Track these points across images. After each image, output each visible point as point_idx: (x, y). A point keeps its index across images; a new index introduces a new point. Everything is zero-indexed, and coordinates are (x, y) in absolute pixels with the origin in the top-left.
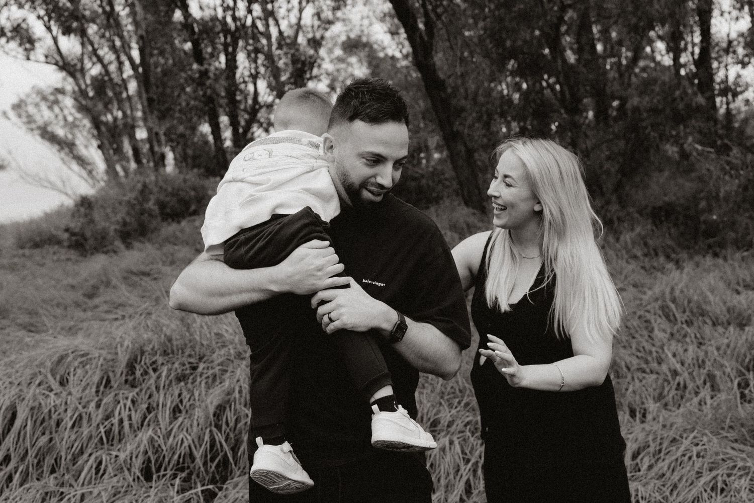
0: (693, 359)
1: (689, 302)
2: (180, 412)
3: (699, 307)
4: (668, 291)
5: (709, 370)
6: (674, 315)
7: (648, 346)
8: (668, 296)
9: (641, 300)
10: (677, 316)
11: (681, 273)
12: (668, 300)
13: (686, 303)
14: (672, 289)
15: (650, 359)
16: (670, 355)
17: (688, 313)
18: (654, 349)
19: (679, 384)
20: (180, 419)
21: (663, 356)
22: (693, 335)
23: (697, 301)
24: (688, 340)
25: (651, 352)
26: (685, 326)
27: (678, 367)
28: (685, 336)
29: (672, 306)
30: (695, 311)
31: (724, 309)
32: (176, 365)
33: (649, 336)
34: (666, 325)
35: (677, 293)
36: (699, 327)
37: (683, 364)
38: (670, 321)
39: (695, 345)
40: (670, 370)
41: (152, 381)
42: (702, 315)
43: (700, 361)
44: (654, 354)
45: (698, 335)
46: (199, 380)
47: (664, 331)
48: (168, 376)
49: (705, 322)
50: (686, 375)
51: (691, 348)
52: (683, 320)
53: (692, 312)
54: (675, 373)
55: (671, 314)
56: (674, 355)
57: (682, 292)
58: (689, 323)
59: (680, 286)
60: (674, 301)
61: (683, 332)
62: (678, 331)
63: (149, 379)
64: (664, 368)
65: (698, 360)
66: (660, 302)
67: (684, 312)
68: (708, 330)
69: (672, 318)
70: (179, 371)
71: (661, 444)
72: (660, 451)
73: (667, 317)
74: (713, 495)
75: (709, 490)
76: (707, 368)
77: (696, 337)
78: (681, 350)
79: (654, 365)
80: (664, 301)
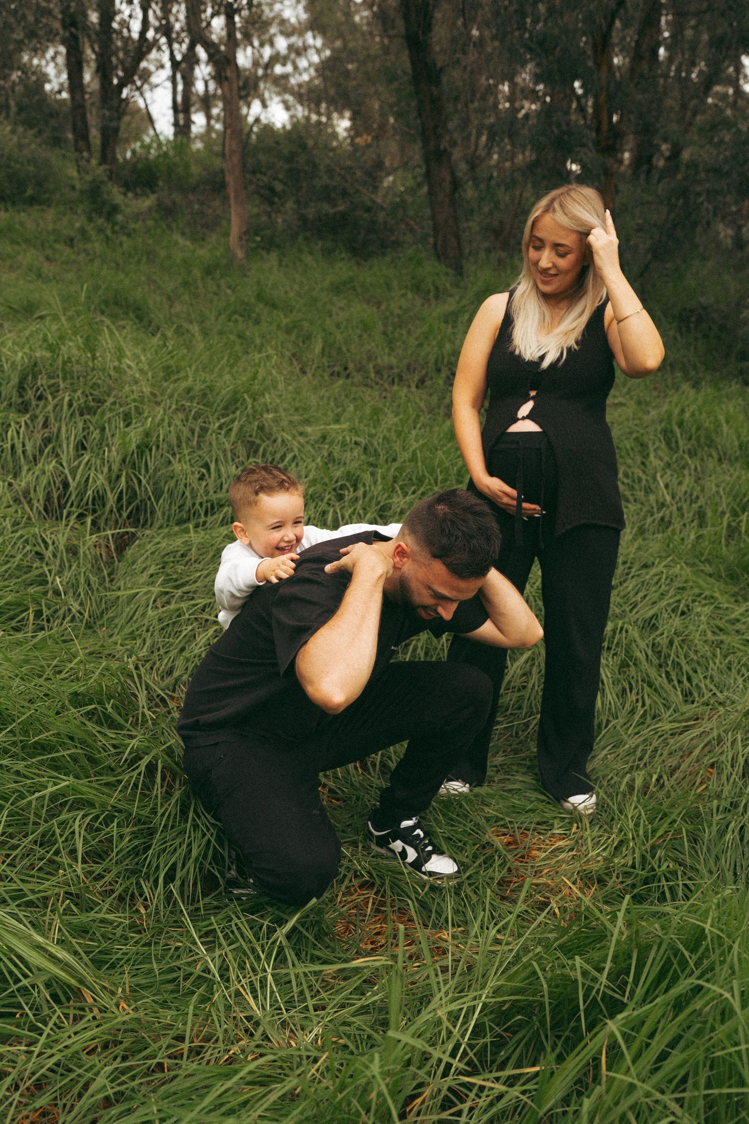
0: (686, 492)
1: (698, 429)
2: (84, 448)
3: (708, 437)
4: (677, 411)
5: (701, 507)
6: (677, 442)
7: (638, 472)
8: (675, 419)
9: (640, 419)
10: (681, 443)
11: (697, 393)
12: (674, 423)
13: (694, 429)
14: (683, 411)
15: (636, 486)
16: (662, 485)
17: (693, 442)
18: (644, 477)
19: (662, 519)
20: (86, 457)
21: (653, 487)
22: (693, 467)
23: (707, 429)
24: (686, 472)
25: (640, 480)
26: (686, 456)
27: (668, 498)
28: (684, 467)
29: (677, 431)
30: (702, 440)
31: (736, 443)
32: (79, 393)
33: (643, 463)
34: (664, 452)
35: (687, 415)
36: (702, 460)
37: (673, 498)
38: (670, 448)
39: (693, 480)
40: (657, 501)
41: (50, 408)
42: (709, 446)
43: (694, 497)
44: (644, 482)
45: (699, 468)
46: (108, 415)
47: (661, 459)
48: (70, 405)
49: (710, 455)
50: (674, 508)
51: (687, 481)
52: (686, 448)
53: (698, 440)
54: (662, 505)
55: (673, 440)
56: (667, 486)
57: (693, 414)
58: (692, 453)
59: (693, 407)
60: (681, 424)
61: (683, 462)
62: (677, 461)
63: (45, 406)
64: (652, 498)
65: (691, 495)
66: (663, 425)
67: (690, 439)
68: (711, 464)
69: (673, 445)
70: (82, 401)
71: (630, 568)
72: (628, 574)
73: (668, 444)
74: (673, 615)
75: (669, 610)
76: (699, 504)
77: (696, 469)
78: (675, 482)
79: (640, 494)
80: (669, 421)
